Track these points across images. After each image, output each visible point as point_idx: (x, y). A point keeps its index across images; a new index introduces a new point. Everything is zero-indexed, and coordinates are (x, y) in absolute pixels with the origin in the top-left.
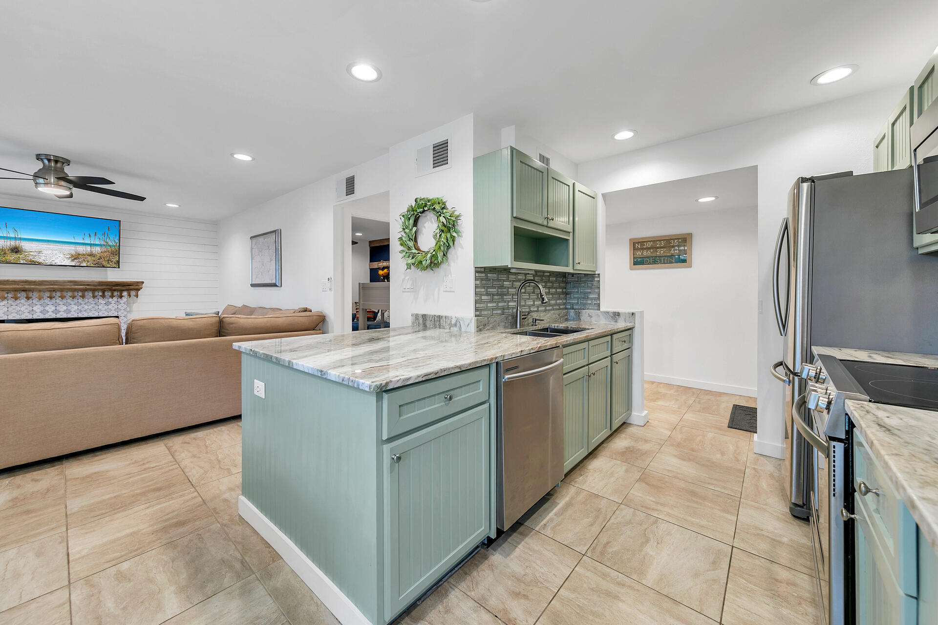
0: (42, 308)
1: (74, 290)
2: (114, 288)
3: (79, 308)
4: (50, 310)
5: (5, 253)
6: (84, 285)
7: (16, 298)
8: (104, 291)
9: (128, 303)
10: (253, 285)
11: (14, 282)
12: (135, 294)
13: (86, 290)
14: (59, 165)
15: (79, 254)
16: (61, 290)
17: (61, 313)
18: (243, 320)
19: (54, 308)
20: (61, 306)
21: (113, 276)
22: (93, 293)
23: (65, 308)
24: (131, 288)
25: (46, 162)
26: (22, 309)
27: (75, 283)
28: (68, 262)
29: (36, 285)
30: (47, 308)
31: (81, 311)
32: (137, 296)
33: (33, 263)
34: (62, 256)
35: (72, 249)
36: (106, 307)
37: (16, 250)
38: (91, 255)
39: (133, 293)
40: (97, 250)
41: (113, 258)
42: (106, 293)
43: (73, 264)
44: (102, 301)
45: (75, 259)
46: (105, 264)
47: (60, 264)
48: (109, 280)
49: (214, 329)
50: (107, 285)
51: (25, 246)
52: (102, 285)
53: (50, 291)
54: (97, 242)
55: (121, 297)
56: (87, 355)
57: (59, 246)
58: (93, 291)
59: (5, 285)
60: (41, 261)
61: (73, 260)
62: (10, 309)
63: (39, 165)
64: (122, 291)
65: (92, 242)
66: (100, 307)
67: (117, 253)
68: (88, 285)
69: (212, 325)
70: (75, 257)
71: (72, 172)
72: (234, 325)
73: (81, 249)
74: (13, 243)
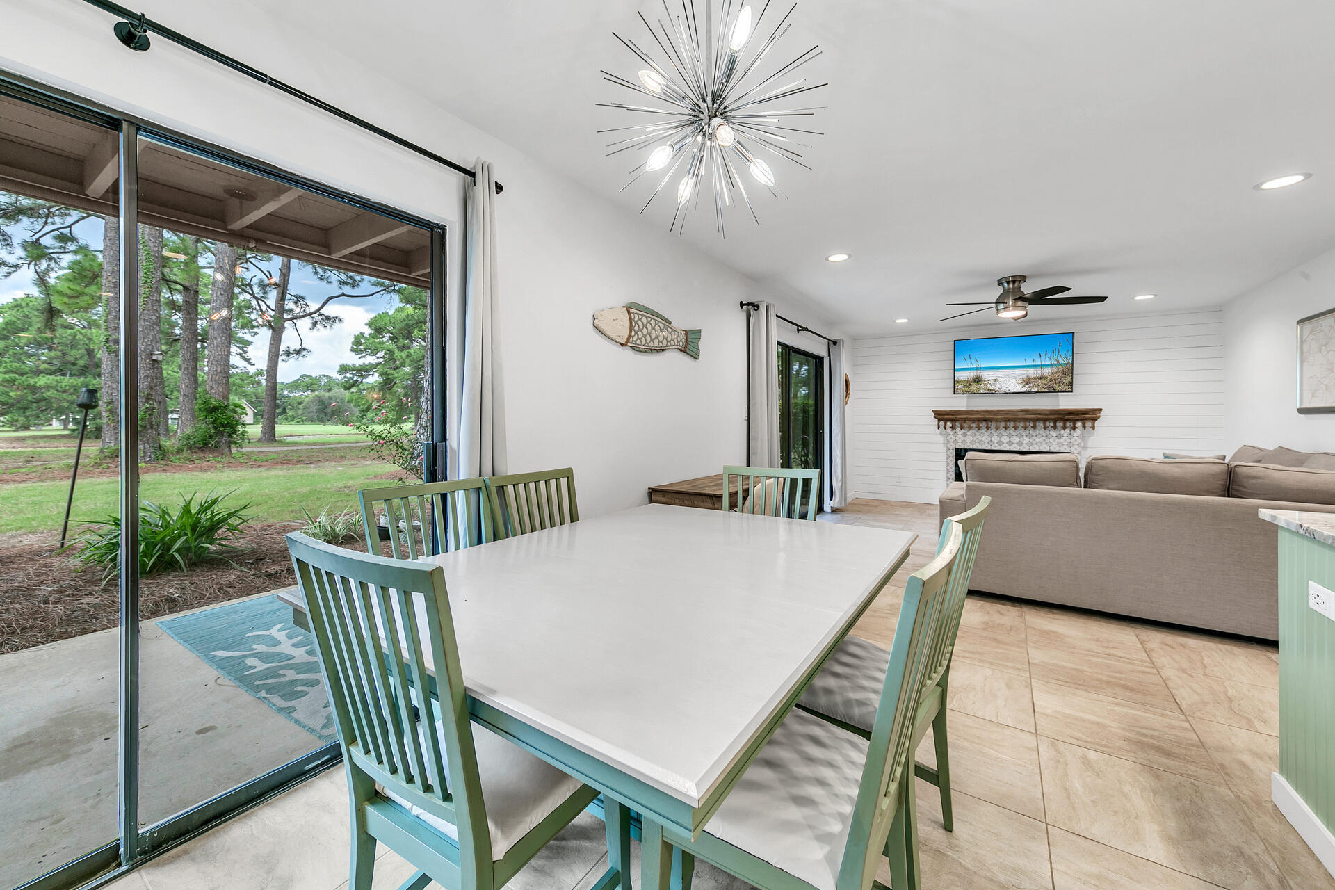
0: (998, 439)
1: (1025, 420)
2: (1067, 417)
3: (1031, 440)
4: (1005, 442)
5: (970, 384)
6: (1035, 414)
7: (979, 428)
8: (1055, 421)
9: (1083, 438)
10: (1302, 411)
11: (978, 412)
12: (1091, 425)
13: (1037, 420)
14: (1016, 284)
15: (1030, 378)
16: (1015, 420)
17: (1015, 445)
18: (1280, 474)
19: (1008, 439)
20: (1015, 437)
21: (1065, 402)
22: (1044, 424)
23: (1018, 440)
24: (1085, 418)
25: (1006, 285)
26: (983, 439)
27: (1027, 411)
28: (1020, 389)
29: (994, 415)
30: (1002, 439)
31: (1032, 444)
32: (1093, 428)
33: (991, 392)
34: (1014, 381)
35: (1022, 374)
36: (1058, 440)
37: (977, 380)
38: (1041, 378)
39: (1089, 424)
40: (1048, 371)
41: (1064, 380)
42: (1058, 424)
43: (1024, 390)
44: (1053, 433)
45: (1026, 384)
46: (1056, 386)
47: (1012, 391)
48: (1061, 408)
49: (1219, 483)
50: (1059, 414)
51: (985, 375)
52: (1054, 414)
53: (1005, 421)
54: (1048, 363)
55: (1074, 428)
56: (1038, 493)
57: (1010, 372)
58: (1045, 420)
59: (971, 415)
60: (997, 389)
61: (1024, 386)
62: (975, 439)
63: (1000, 290)
64: (1075, 421)
65: (1043, 363)
66: (1051, 440)
67: (1069, 371)
68: (1039, 414)
69: (1213, 475)
70: (1027, 382)
71: (1028, 289)
72: (1259, 481)
73: (1032, 372)
74: (974, 374)
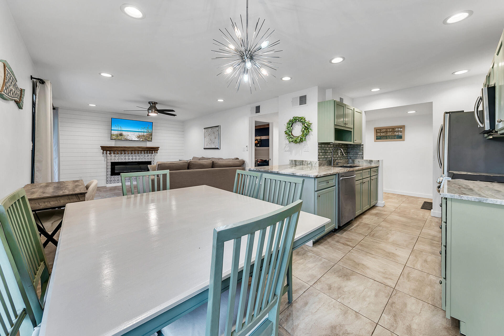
0: (128, 158)
1: (139, 150)
2: (151, 150)
4: (131, 158)
6: (141, 148)
7: (121, 154)
8: (147, 151)
9: (154, 156)
10: (204, 149)
11: (121, 147)
13: (142, 150)
15: (140, 136)
16: (135, 150)
17: (134, 159)
19: (132, 157)
20: (134, 157)
21: (149, 145)
22: (144, 152)
23: (135, 157)
24: (155, 150)
26: (122, 158)
27: (139, 147)
28: (136, 139)
29: (127, 148)
30: (130, 158)
32: (157, 153)
33: (126, 140)
34: (135, 137)
35: (137, 134)
36: (147, 157)
37: (121, 135)
38: (143, 136)
39: (156, 152)
40: (145, 134)
41: (150, 137)
43: (138, 140)
44: (146, 155)
45: (139, 138)
46: (148, 139)
47: (134, 140)
51: (124, 133)
52: (147, 149)
53: (131, 151)
54: (145, 131)
55: (152, 153)
57: (134, 133)
58: (144, 151)
59: (119, 148)
60: (128, 139)
61: (138, 138)
62: (119, 158)
64: (152, 151)
67: (151, 135)
68: (143, 148)
70: (139, 137)
73: (140, 134)
74: (120, 132)
